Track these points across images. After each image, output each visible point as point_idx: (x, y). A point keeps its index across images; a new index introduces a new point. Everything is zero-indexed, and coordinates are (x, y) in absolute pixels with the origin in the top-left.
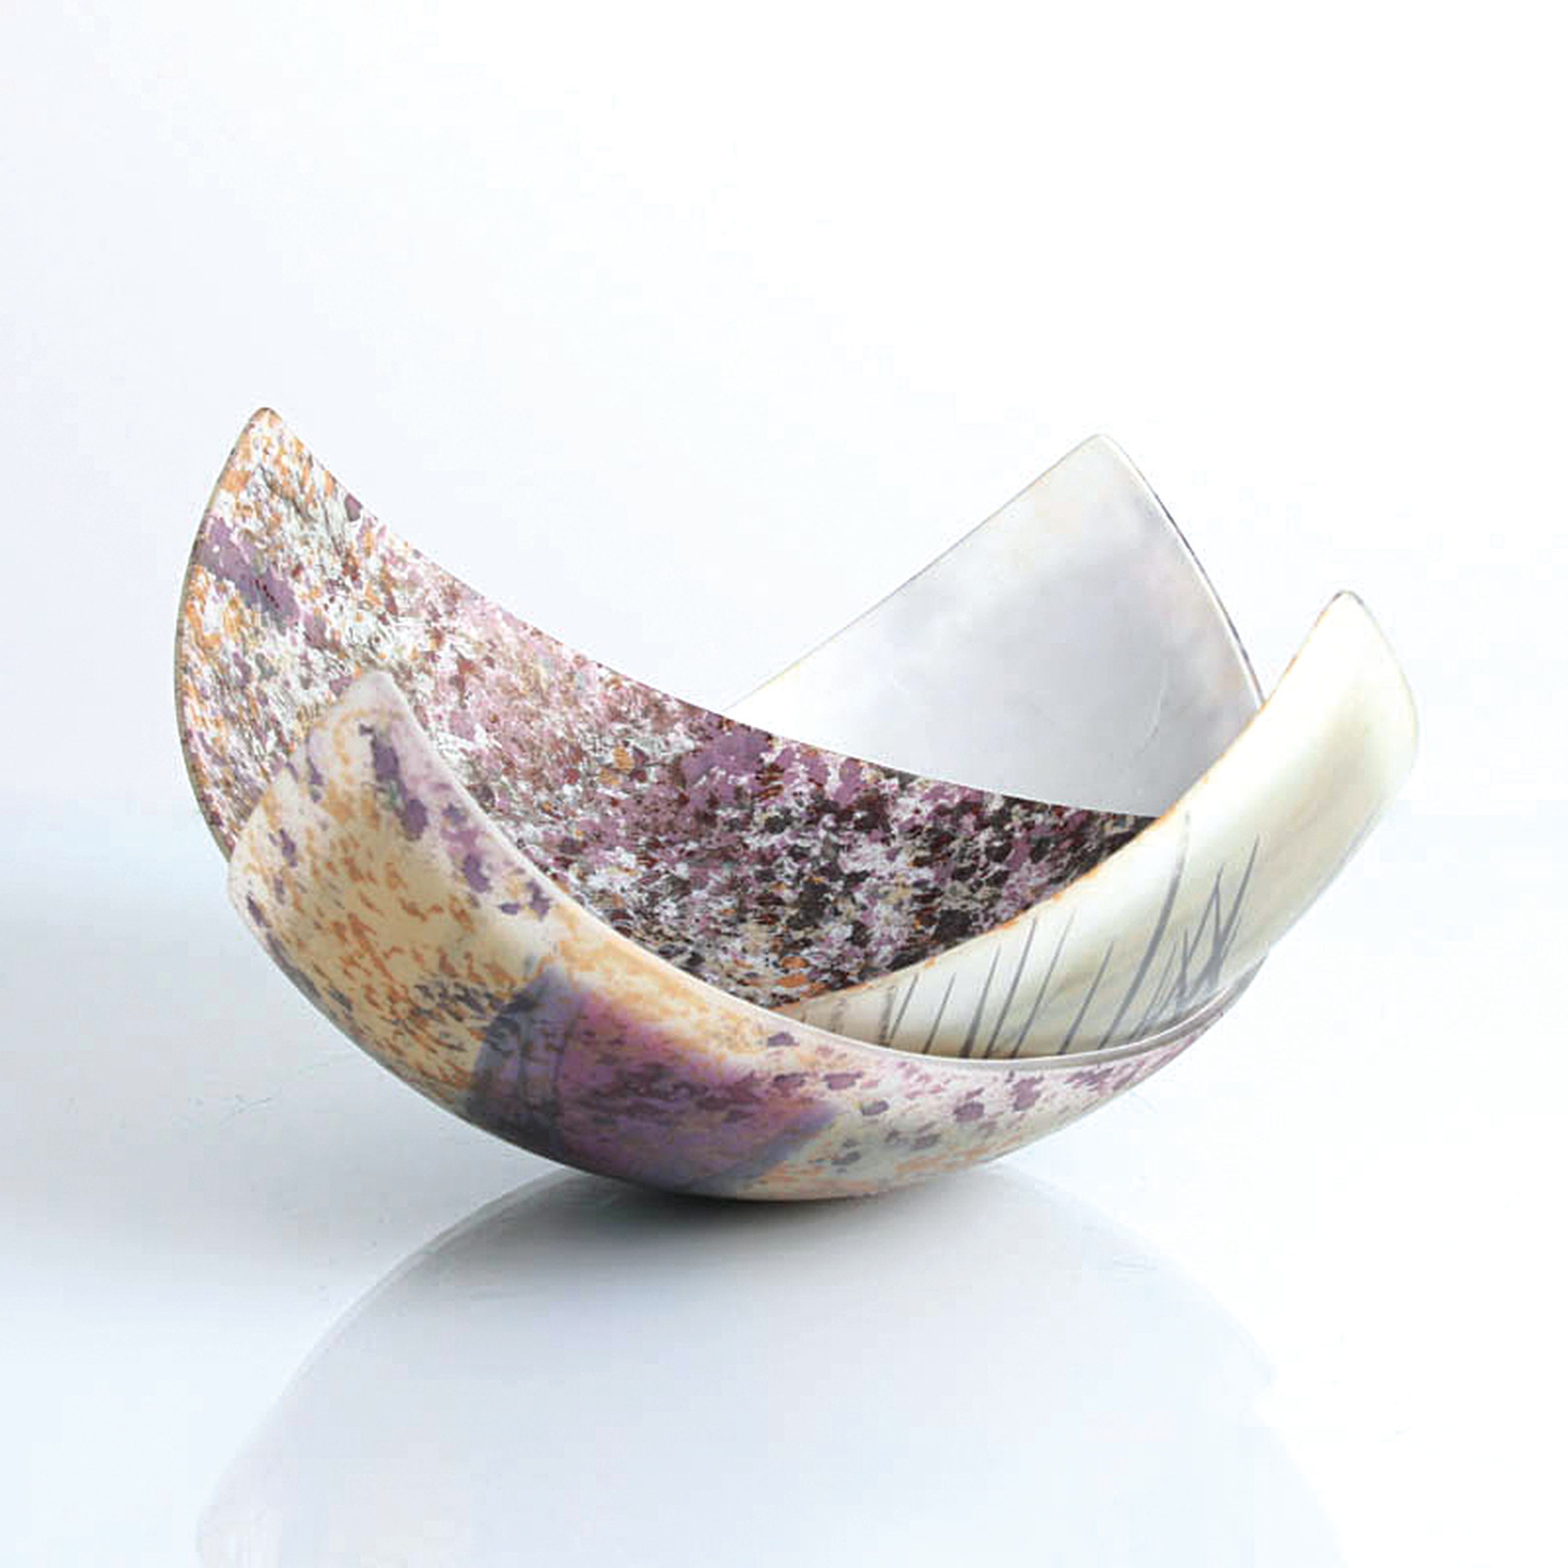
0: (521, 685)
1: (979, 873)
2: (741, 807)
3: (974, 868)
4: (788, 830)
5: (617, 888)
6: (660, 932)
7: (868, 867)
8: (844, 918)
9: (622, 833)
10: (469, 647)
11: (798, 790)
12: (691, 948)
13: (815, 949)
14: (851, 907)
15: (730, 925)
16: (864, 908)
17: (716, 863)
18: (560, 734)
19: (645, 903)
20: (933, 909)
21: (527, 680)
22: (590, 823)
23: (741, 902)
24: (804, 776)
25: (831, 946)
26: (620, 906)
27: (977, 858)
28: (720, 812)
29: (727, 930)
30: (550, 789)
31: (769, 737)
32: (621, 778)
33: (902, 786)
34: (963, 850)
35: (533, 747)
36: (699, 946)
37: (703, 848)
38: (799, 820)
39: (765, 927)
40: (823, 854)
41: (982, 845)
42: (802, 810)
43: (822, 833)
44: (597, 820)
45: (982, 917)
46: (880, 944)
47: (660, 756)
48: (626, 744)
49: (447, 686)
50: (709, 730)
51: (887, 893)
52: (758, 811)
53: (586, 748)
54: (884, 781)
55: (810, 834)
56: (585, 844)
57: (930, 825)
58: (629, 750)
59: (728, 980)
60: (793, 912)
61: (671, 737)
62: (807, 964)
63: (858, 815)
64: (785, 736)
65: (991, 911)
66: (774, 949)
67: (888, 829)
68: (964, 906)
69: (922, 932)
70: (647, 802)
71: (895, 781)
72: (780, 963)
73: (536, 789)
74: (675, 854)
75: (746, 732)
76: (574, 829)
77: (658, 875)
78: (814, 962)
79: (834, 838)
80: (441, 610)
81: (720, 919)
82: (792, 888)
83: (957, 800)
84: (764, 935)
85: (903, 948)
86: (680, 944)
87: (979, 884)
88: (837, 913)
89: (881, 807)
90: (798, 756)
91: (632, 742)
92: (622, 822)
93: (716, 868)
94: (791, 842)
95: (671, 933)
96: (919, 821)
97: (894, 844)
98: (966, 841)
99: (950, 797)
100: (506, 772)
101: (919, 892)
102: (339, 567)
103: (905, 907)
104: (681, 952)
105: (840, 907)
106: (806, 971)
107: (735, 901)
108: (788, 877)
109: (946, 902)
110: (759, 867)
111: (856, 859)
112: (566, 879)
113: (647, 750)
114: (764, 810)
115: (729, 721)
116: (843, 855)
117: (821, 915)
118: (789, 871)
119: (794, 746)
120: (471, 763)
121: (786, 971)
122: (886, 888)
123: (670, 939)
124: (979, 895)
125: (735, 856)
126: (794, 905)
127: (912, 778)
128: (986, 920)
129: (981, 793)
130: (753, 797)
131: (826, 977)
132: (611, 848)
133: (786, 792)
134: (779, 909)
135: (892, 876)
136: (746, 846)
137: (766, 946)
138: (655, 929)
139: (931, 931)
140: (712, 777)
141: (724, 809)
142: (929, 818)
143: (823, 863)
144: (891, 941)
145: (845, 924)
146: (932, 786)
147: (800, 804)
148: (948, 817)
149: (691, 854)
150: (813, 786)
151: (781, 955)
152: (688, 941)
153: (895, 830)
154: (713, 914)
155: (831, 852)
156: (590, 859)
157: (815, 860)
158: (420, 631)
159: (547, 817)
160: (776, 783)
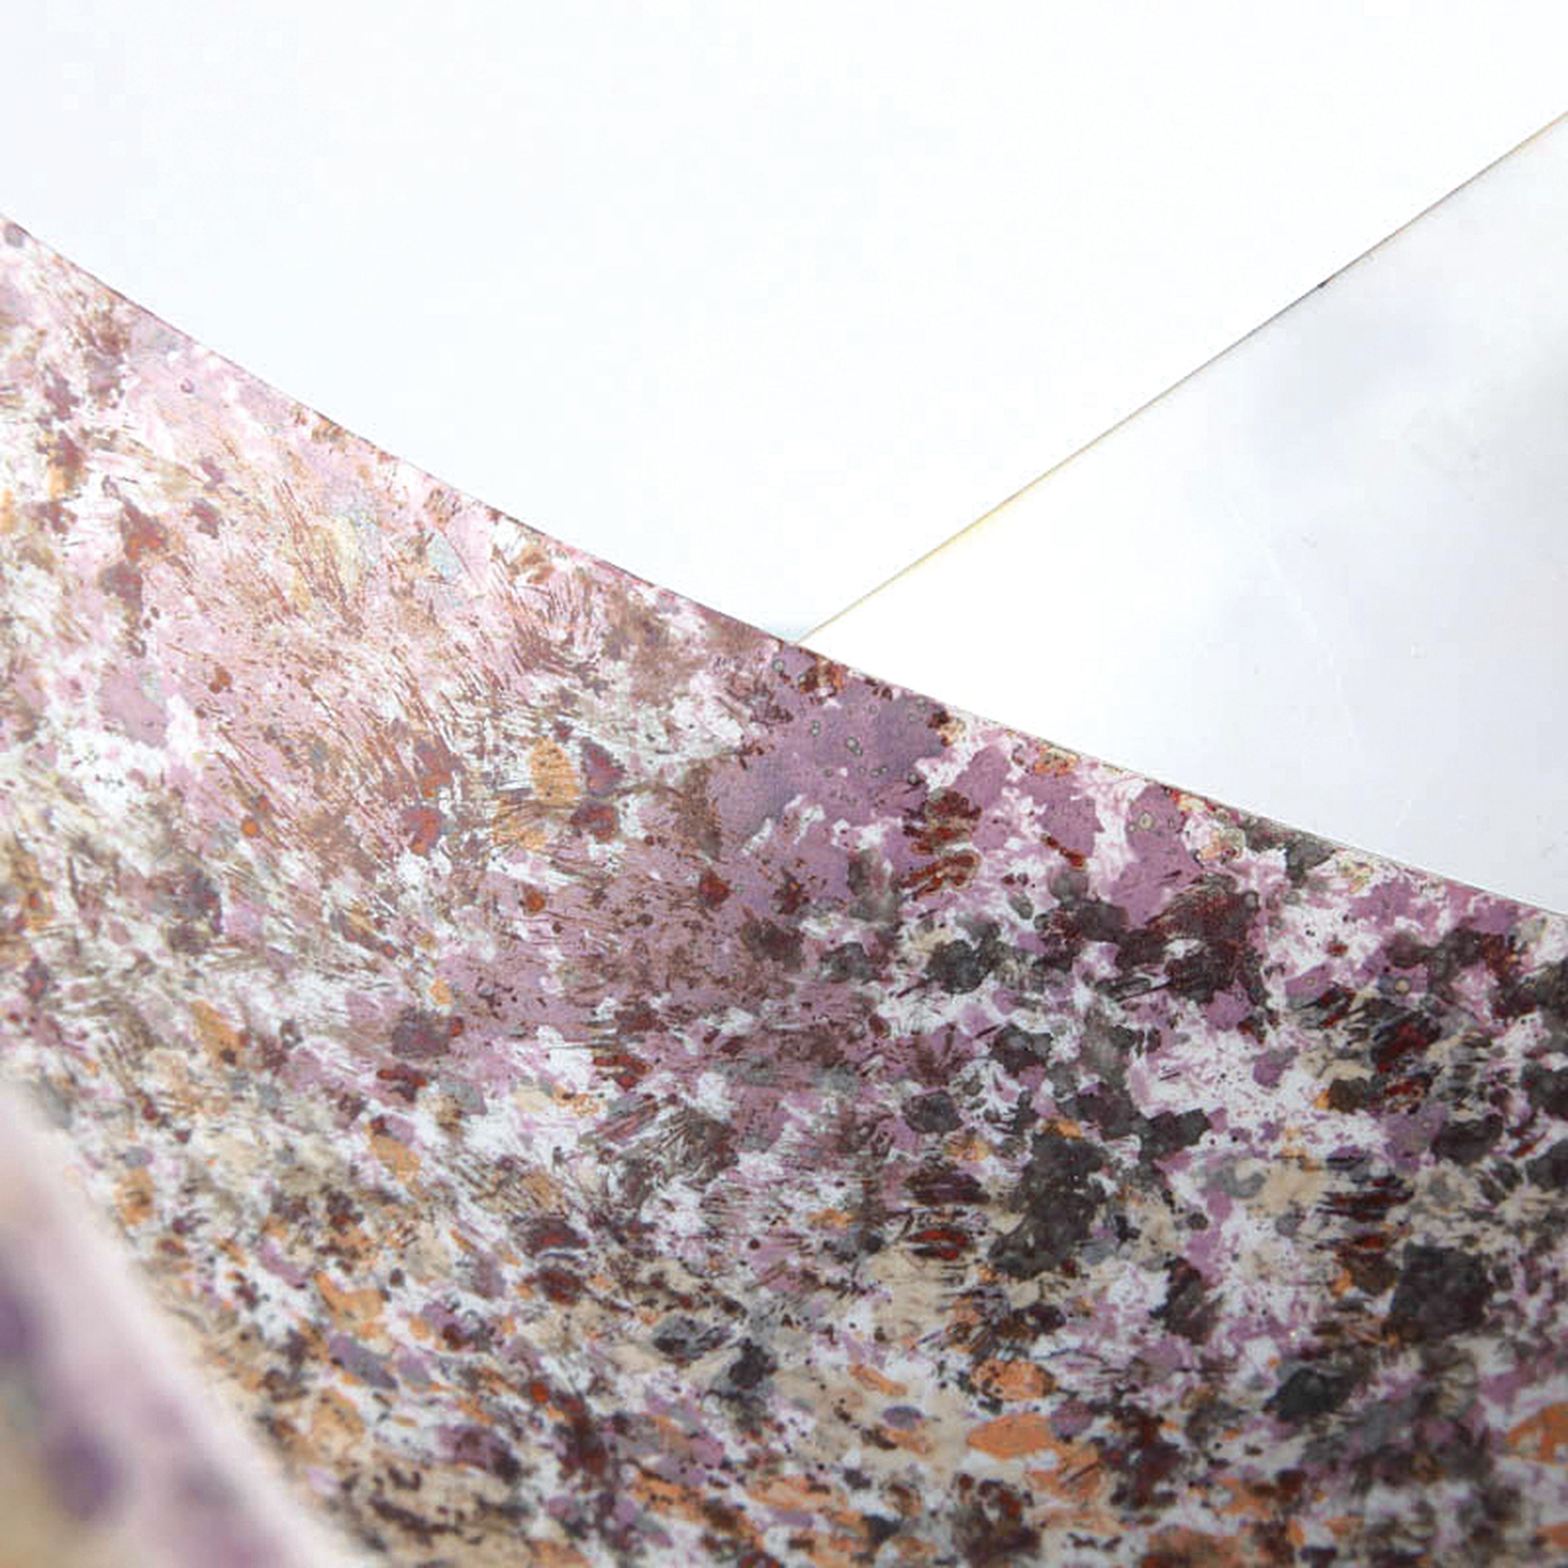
1: (1507, 1143)
2: (866, 912)
4: (990, 984)
6: (658, 1282)
7: (1206, 1103)
8: (1144, 1250)
9: (552, 987)
10: (152, 482)
11: (1017, 868)
12: (739, 1330)
13: (1068, 1339)
14: (1162, 1215)
15: (843, 1258)
16: (1197, 1221)
17: (803, 1073)
18: (390, 710)
19: (617, 1194)
20: (1383, 1241)
21: (304, 563)
22: (470, 965)
23: (870, 1188)
24: (1033, 831)
25: (1109, 1331)
26: (550, 1204)
27: (1501, 1099)
28: (811, 927)
29: (830, 1272)
30: (366, 870)
31: (941, 718)
32: (551, 831)
33: (1298, 874)
35: (318, 751)
36: (760, 1321)
37: (766, 1030)
38: (1021, 954)
39: (934, 1267)
40: (1086, 1056)
41: (1513, 1066)
42: (1028, 926)
43: (1082, 996)
44: (487, 949)
45: (1519, 1276)
46: (1243, 1334)
47: (653, 765)
48: (563, 733)
50: (786, 696)
51: (1258, 1182)
52: (912, 924)
53: (457, 746)
54: (1248, 857)
55: (1049, 997)
56: (457, 1023)
57: (1371, 991)
58: (572, 750)
59: (840, 1430)
60: (1007, 1223)
61: (682, 712)
62: (1047, 1385)
63: (1179, 948)
64: (983, 714)
66: (959, 1334)
67: (1257, 993)
68: (1468, 1241)
69: (1354, 1309)
70: (618, 895)
71: (1276, 859)
72: (977, 1381)
73: (328, 875)
74: (692, 1047)
75: (876, 702)
76: (429, 979)
77: (649, 1107)
78: (1067, 1379)
79: (1113, 1012)
80: (78, 384)
81: (815, 1240)
82: (1005, 1152)
83: (1444, 923)
84: (932, 1291)
85: (1308, 1354)
86: (708, 1318)
87: (1510, 1178)
88: (1125, 1233)
89: (1242, 930)
90: (1016, 773)
91: (581, 728)
92: (553, 954)
93: (802, 1087)
94: (998, 1018)
95: (686, 1284)
97: (1276, 1037)
98: (1470, 1046)
99: (1427, 915)
100: (250, 828)
101: (1345, 1185)
103: (1309, 1228)
104: (714, 1341)
105: (1133, 1213)
106: (1047, 1406)
107: (854, 1187)
108: (992, 1118)
110: (914, 1088)
111: (1172, 1076)
113: (617, 750)
114: (927, 922)
115: (833, 670)
116: (1137, 1061)
117: (1081, 1234)
118: (994, 1102)
119: (1007, 745)
121: (994, 1405)
122: (1256, 1167)
123: (686, 1302)
124: (1511, 1210)
125: (851, 1053)
126: (1011, 1203)
127: (1323, 852)
129: (1510, 909)
130: (897, 884)
131: (1101, 1426)
132: (525, 1034)
133: (985, 869)
134: (970, 1215)
135: (1273, 1129)
136: (879, 1026)
137: (935, 1324)
138: (645, 1272)
139: (1382, 1305)
140: (787, 824)
141: (820, 916)
142: (1368, 970)
143: (1086, 1082)
144: (1273, 1328)
145: (1148, 1266)
146: (1375, 879)
147: (1024, 909)
148: (1421, 971)
149: (734, 1045)
150: (1056, 859)
151: (980, 1355)
152: (731, 1307)
154: (796, 1224)
155: (1106, 1050)
157: (1064, 1073)
159: (357, 952)
160: (958, 847)
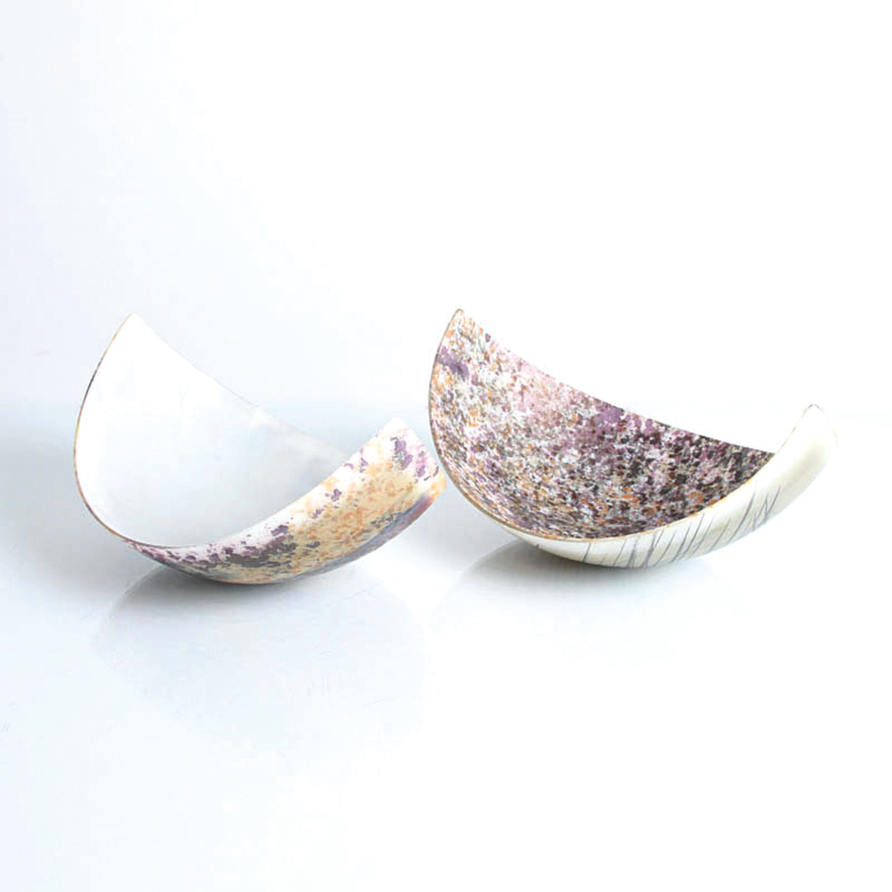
0: (542, 393)
1: (690, 462)
2: (612, 434)
3: (689, 459)
4: (628, 443)
5: (571, 463)
6: (585, 478)
7: (654, 457)
8: (645, 475)
9: (573, 443)
10: (526, 381)
11: (632, 429)
12: (595, 484)
13: (636, 485)
14: (648, 471)
15: (608, 475)
16: (652, 471)
17: (604, 454)
18: (554, 409)
19: (580, 467)
20: (674, 473)
21: (544, 391)
22: (563, 440)
23: (612, 467)
24: (633, 424)
25: (640, 484)
26: (572, 468)
27: (690, 456)
28: (606, 436)
29: (606, 477)
30: (550, 428)
31: (623, 411)
32: (574, 425)
33: (666, 429)
34: (685, 453)
35: (545, 414)
36: (597, 483)
37: (599, 449)
38: (631, 439)
39: (619, 477)
40: (639, 452)
41: (692, 452)
42: (633, 436)
43: (639, 444)
44: (565, 438)
45: (691, 477)
46: (657, 484)
47: (587, 416)
48: (576, 412)
49: (518, 395)
50: (604, 408)
51: (660, 466)
52: (618, 437)
53: (563, 414)
54: (660, 427)
55: (635, 444)
56: (561, 447)
57: (674, 443)
58: (577, 415)
59: (606, 496)
60: (629, 472)
61: (591, 410)
62: (632, 490)
63: (651, 438)
64: (628, 410)
65: (694, 476)
66: (622, 485)
67: (661, 444)
68: (685, 473)
69: (670, 481)
70: (583, 432)
71: (664, 428)
72: (624, 490)
73: (546, 429)
74: (590, 450)
75: (615, 409)
76: (558, 442)
77: (585, 458)
78: (635, 489)
79: (643, 446)
80: (516, 369)
81: (605, 473)
82: (629, 463)
83: (684, 435)
84: (619, 480)
85: (664, 487)
86: (591, 482)
87: (690, 465)
88: (643, 473)
89: (659, 436)
90: (632, 417)
91: (578, 412)
92: (574, 439)
93: (604, 456)
94: (629, 447)
95: (588, 478)
96: (671, 442)
97: (663, 449)
98: (686, 450)
99: (682, 434)
100: (536, 423)
101: (670, 467)
102: (483, 358)
103: (666, 472)
104: (591, 485)
105: (644, 470)
106: (632, 493)
107: (610, 467)
108: (627, 459)
109: (679, 471)
110: (618, 456)
111: (650, 454)
112: (554, 460)
113: (582, 414)
114: (620, 436)
115: (610, 405)
116: (646, 452)
117: (637, 473)
118: (628, 457)
119: (631, 414)
120: (525, 421)
121: (625, 492)
122: (659, 465)
123: (588, 480)
124: (690, 469)
125: (610, 451)
126: (629, 469)
127: (669, 427)
128: (692, 478)
129: (692, 434)
130: (617, 431)
131: (639, 495)
132: (570, 448)
133: (628, 430)
134: (624, 471)
135: (662, 460)
136: (614, 448)
137: (619, 483)
138: (583, 477)
139: (674, 481)
140: (603, 423)
141: (607, 434)
142: (674, 441)
143: (639, 455)
144: (660, 484)
145: (646, 476)
146: (675, 430)
147: (632, 434)
148: (681, 441)
149: (596, 450)
150: (636, 428)
151: (624, 487)
152: (594, 481)
153: (663, 444)
154: (603, 472)
155: (642, 451)
156: (563, 452)
157: (637, 454)
158: (509, 377)
159: (549, 438)
160: (624, 426)
